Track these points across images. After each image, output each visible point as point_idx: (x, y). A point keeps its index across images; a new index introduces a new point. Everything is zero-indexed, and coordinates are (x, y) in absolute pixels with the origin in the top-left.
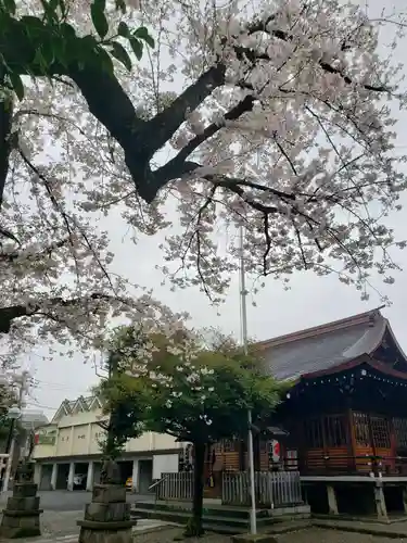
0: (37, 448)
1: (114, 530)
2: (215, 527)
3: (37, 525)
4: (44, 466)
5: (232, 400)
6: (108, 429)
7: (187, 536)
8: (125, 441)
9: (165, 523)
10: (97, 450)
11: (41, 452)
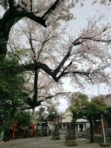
0: (62, 120)
1: (72, 139)
2: (97, 141)
3: (59, 137)
4: (64, 125)
5: (94, 112)
6: (73, 117)
7: (90, 142)
8: (77, 120)
9: (86, 139)
10: (70, 121)
11: (63, 121)
